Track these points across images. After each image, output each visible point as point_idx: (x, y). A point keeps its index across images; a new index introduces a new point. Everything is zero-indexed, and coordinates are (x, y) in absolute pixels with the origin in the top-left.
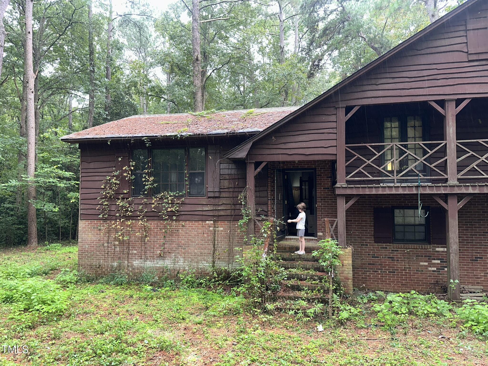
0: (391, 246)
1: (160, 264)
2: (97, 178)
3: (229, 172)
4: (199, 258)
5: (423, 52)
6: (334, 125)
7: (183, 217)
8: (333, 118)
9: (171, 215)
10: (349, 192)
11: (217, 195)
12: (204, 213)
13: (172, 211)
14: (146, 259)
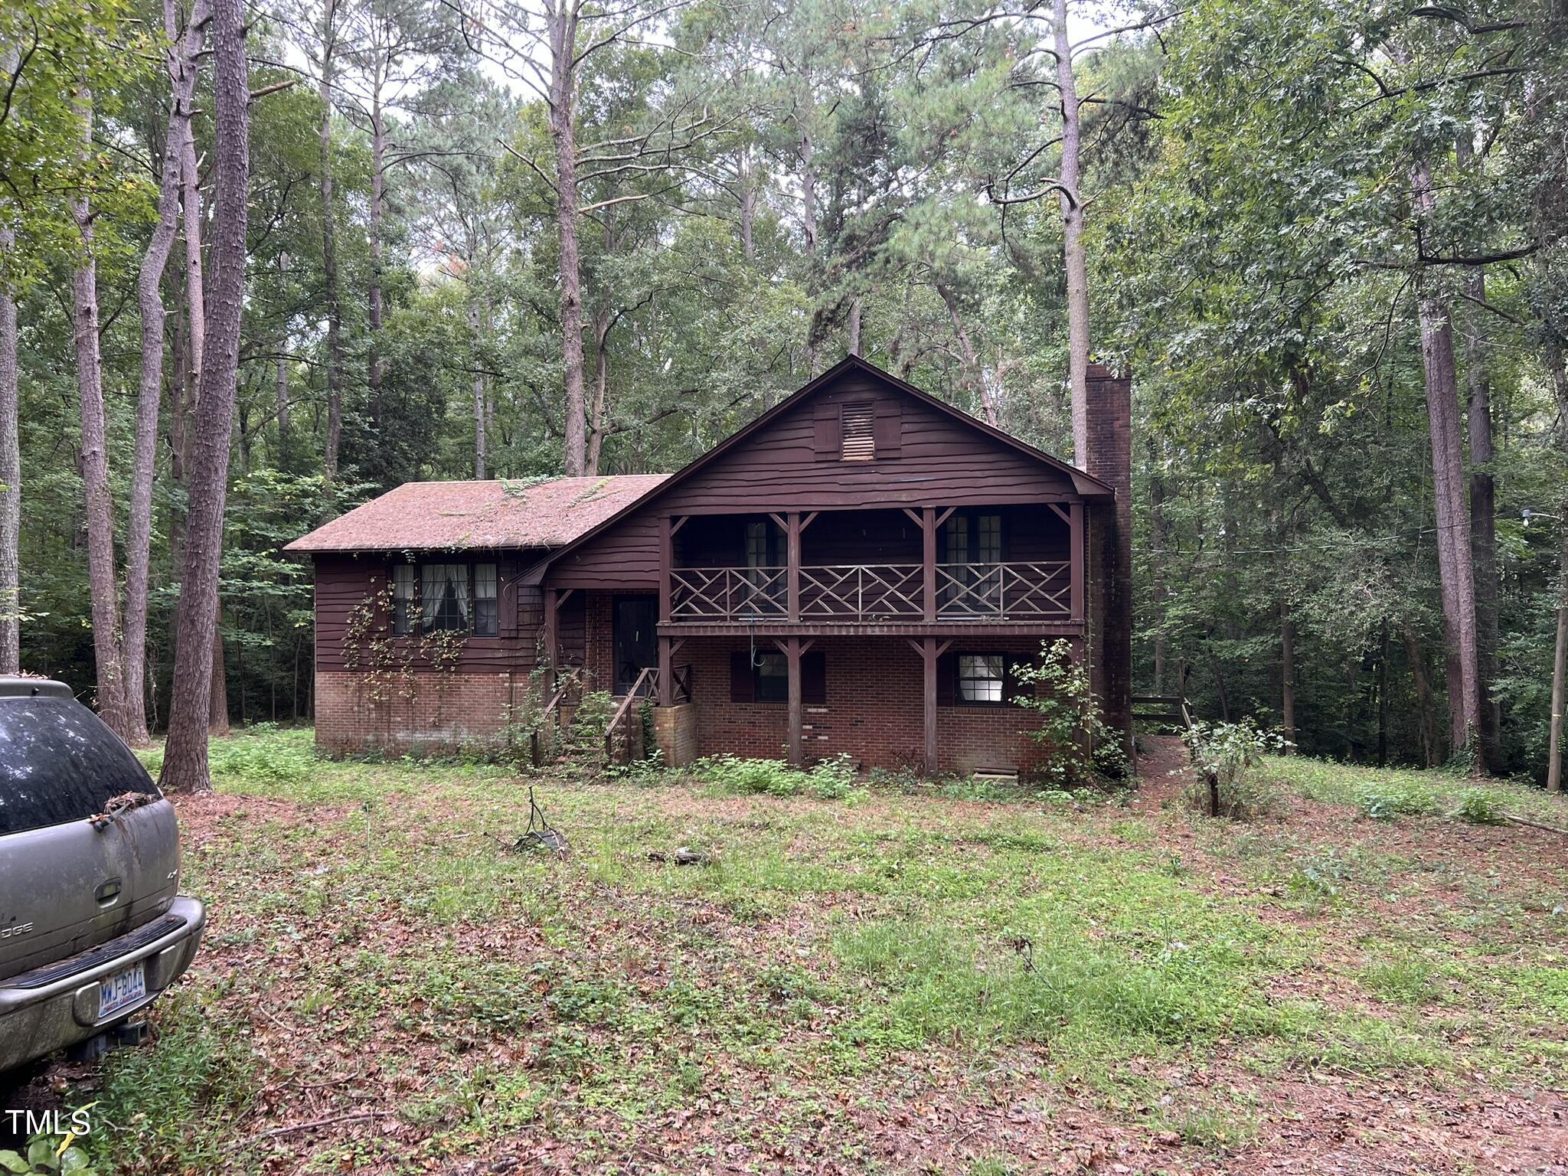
0: (752, 707)
1: (434, 736)
2: (340, 608)
3: (530, 600)
4: (490, 728)
5: (763, 446)
6: (656, 541)
7: (466, 668)
8: (655, 532)
9: (447, 664)
10: (672, 633)
11: (514, 634)
12: (497, 662)
13: (448, 659)
14: (415, 730)
